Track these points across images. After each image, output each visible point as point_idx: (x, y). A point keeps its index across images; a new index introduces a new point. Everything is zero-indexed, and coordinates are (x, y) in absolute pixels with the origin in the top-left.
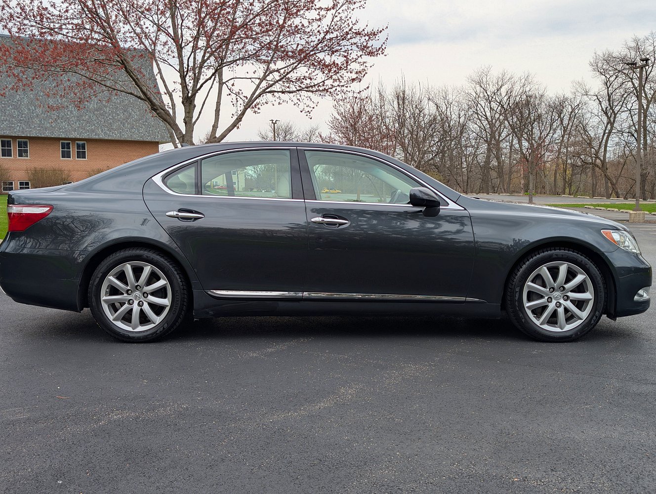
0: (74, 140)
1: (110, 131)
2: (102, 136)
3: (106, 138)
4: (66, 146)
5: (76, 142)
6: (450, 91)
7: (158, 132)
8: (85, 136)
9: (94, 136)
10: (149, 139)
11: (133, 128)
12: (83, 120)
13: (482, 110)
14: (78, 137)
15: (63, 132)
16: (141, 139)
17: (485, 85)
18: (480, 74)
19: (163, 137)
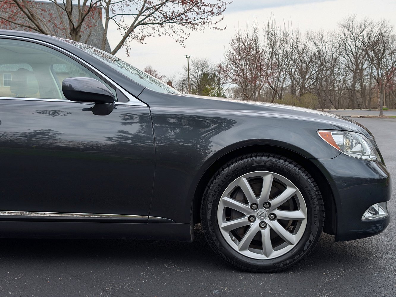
6: (325, 33)
13: (349, 47)
17: (352, 29)
18: (348, 20)
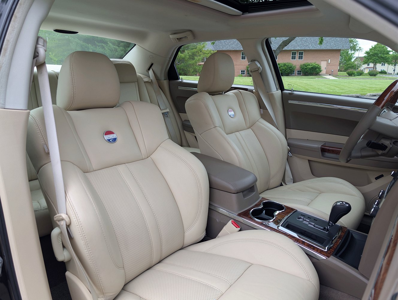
0: (298, 50)
1: (316, 45)
2: (311, 48)
3: (313, 49)
4: (294, 54)
5: (299, 51)
7: (341, 44)
8: (303, 48)
9: (307, 48)
10: (335, 48)
11: (328, 43)
12: (303, 41)
14: (300, 49)
15: (293, 47)
16: (331, 48)
19: (343, 47)
